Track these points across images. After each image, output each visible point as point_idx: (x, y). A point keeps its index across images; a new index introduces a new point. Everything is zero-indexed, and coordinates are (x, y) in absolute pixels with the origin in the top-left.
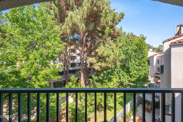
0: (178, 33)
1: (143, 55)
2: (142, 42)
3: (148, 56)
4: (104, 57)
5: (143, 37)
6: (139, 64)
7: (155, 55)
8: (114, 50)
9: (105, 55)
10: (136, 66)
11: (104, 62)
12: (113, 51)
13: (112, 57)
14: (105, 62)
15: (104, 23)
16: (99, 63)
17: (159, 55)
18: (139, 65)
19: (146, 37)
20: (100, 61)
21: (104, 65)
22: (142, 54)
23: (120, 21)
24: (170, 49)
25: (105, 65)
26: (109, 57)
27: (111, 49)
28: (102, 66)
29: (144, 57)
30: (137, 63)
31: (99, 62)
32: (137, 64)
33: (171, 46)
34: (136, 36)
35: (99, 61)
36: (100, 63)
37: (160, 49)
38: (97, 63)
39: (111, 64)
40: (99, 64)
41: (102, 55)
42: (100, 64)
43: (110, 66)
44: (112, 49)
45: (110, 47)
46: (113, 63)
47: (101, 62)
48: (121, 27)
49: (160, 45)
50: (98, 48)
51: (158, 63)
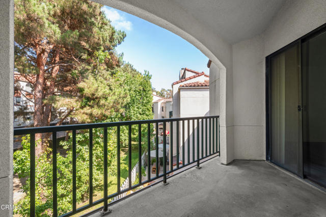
0: (183, 76)
1: (148, 99)
2: (147, 82)
3: (153, 101)
4: (97, 98)
5: (148, 74)
6: (144, 112)
7: (159, 100)
8: (113, 87)
9: (100, 94)
10: (139, 115)
11: (96, 106)
12: (111, 89)
13: (111, 99)
14: (99, 106)
15: (99, 39)
16: (85, 109)
17: (163, 101)
18: (143, 114)
19: (151, 76)
20: (89, 106)
21: (96, 111)
22: (147, 97)
23: (120, 43)
24: (179, 93)
25: (99, 113)
26: (106, 99)
27: (107, 85)
28: (93, 113)
29: (149, 102)
30: (140, 110)
31: (87, 106)
32: (141, 112)
33: (179, 89)
34: (137, 71)
35: (86, 104)
36: (88, 108)
37: (163, 93)
38: (82, 107)
39: (109, 111)
40: (87, 110)
41: (93, 95)
42: (90, 111)
43: (107, 113)
44: (109, 86)
45: (105, 82)
46: (114, 109)
47: (92, 107)
48: (123, 54)
49: (162, 89)
50: (84, 81)
51: (163, 111)
